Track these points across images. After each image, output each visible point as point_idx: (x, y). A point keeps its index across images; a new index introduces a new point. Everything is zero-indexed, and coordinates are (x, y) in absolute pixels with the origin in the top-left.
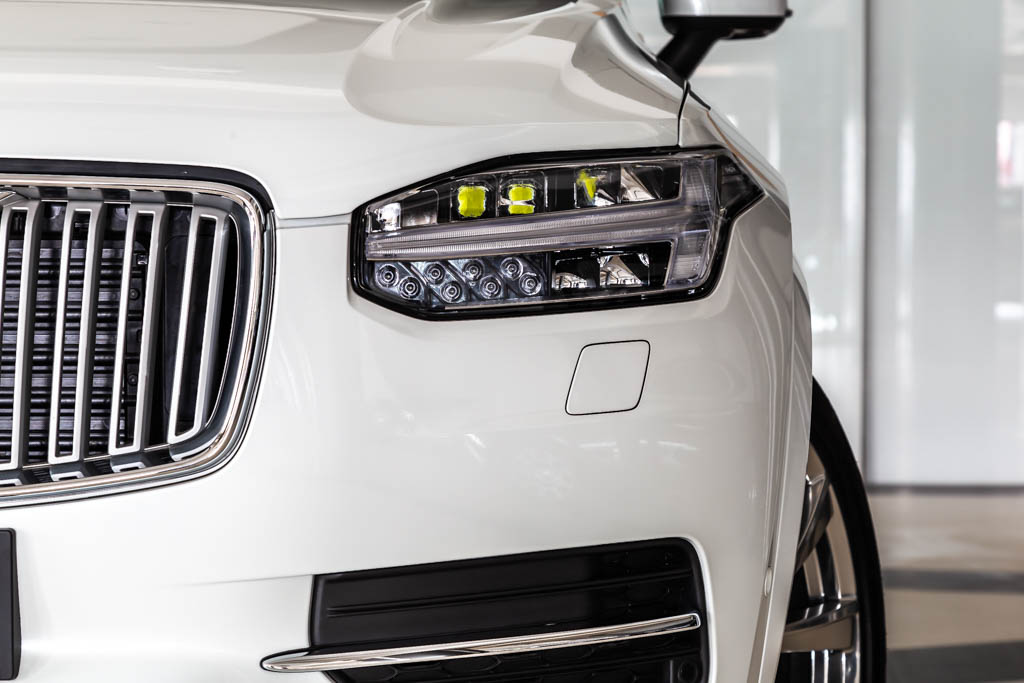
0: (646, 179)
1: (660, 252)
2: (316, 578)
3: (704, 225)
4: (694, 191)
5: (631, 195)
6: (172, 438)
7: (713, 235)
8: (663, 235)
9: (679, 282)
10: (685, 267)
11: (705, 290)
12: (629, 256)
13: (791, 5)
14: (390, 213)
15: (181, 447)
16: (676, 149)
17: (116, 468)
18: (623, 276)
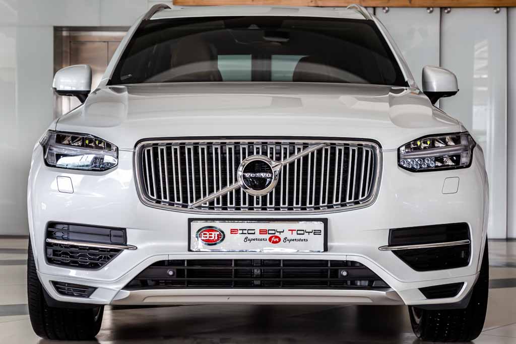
0: (454, 140)
1: (458, 156)
2: (390, 230)
3: (467, 151)
4: (464, 142)
5: (449, 143)
6: (360, 198)
7: (469, 152)
8: (459, 153)
9: (463, 164)
10: (464, 160)
11: (468, 166)
12: (451, 157)
13: (459, 88)
14: (403, 149)
15: (362, 201)
16: (460, 133)
17: (348, 205)
18: (450, 163)
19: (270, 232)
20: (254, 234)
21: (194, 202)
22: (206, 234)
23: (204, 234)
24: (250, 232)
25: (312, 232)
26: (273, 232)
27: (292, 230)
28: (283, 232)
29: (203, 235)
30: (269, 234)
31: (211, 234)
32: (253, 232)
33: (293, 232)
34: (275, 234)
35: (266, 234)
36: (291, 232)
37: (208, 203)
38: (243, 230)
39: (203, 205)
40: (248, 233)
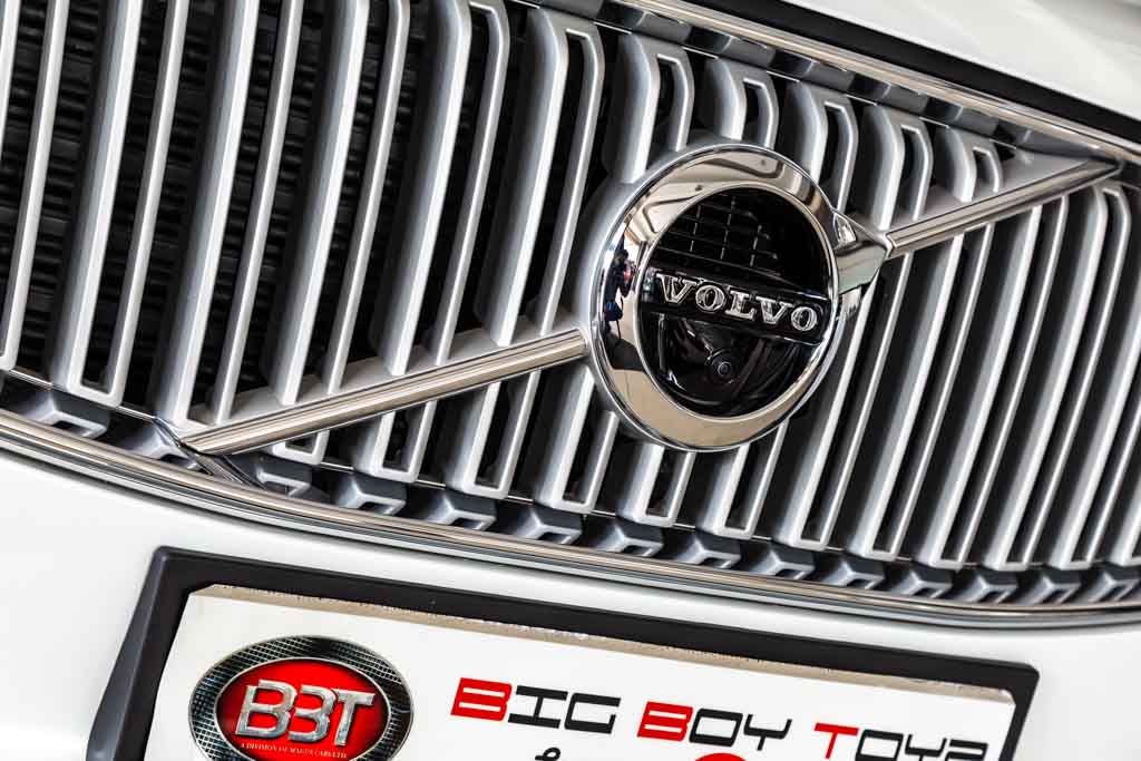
19: (708, 727)
20: (606, 728)
21: (221, 417)
22: (276, 697)
23: (261, 696)
24: (584, 712)
25: (936, 753)
26: (724, 728)
27: (835, 730)
28: (780, 735)
29: (249, 704)
30: (695, 738)
31: (316, 701)
32: (599, 714)
33: (840, 737)
34: (729, 742)
35: (679, 737)
36: (828, 736)
37: (321, 439)
38: (541, 694)
39: (279, 450)
40: (572, 725)
